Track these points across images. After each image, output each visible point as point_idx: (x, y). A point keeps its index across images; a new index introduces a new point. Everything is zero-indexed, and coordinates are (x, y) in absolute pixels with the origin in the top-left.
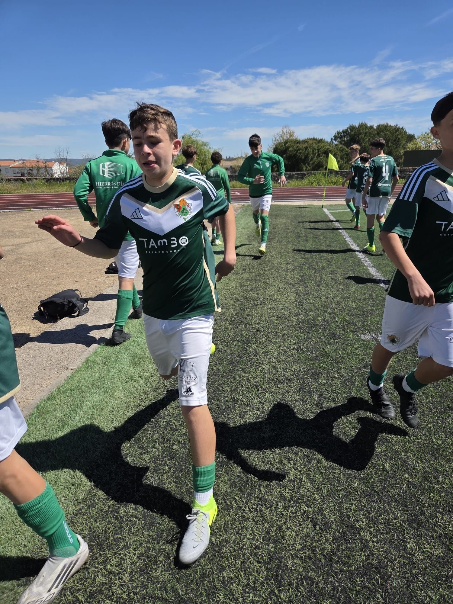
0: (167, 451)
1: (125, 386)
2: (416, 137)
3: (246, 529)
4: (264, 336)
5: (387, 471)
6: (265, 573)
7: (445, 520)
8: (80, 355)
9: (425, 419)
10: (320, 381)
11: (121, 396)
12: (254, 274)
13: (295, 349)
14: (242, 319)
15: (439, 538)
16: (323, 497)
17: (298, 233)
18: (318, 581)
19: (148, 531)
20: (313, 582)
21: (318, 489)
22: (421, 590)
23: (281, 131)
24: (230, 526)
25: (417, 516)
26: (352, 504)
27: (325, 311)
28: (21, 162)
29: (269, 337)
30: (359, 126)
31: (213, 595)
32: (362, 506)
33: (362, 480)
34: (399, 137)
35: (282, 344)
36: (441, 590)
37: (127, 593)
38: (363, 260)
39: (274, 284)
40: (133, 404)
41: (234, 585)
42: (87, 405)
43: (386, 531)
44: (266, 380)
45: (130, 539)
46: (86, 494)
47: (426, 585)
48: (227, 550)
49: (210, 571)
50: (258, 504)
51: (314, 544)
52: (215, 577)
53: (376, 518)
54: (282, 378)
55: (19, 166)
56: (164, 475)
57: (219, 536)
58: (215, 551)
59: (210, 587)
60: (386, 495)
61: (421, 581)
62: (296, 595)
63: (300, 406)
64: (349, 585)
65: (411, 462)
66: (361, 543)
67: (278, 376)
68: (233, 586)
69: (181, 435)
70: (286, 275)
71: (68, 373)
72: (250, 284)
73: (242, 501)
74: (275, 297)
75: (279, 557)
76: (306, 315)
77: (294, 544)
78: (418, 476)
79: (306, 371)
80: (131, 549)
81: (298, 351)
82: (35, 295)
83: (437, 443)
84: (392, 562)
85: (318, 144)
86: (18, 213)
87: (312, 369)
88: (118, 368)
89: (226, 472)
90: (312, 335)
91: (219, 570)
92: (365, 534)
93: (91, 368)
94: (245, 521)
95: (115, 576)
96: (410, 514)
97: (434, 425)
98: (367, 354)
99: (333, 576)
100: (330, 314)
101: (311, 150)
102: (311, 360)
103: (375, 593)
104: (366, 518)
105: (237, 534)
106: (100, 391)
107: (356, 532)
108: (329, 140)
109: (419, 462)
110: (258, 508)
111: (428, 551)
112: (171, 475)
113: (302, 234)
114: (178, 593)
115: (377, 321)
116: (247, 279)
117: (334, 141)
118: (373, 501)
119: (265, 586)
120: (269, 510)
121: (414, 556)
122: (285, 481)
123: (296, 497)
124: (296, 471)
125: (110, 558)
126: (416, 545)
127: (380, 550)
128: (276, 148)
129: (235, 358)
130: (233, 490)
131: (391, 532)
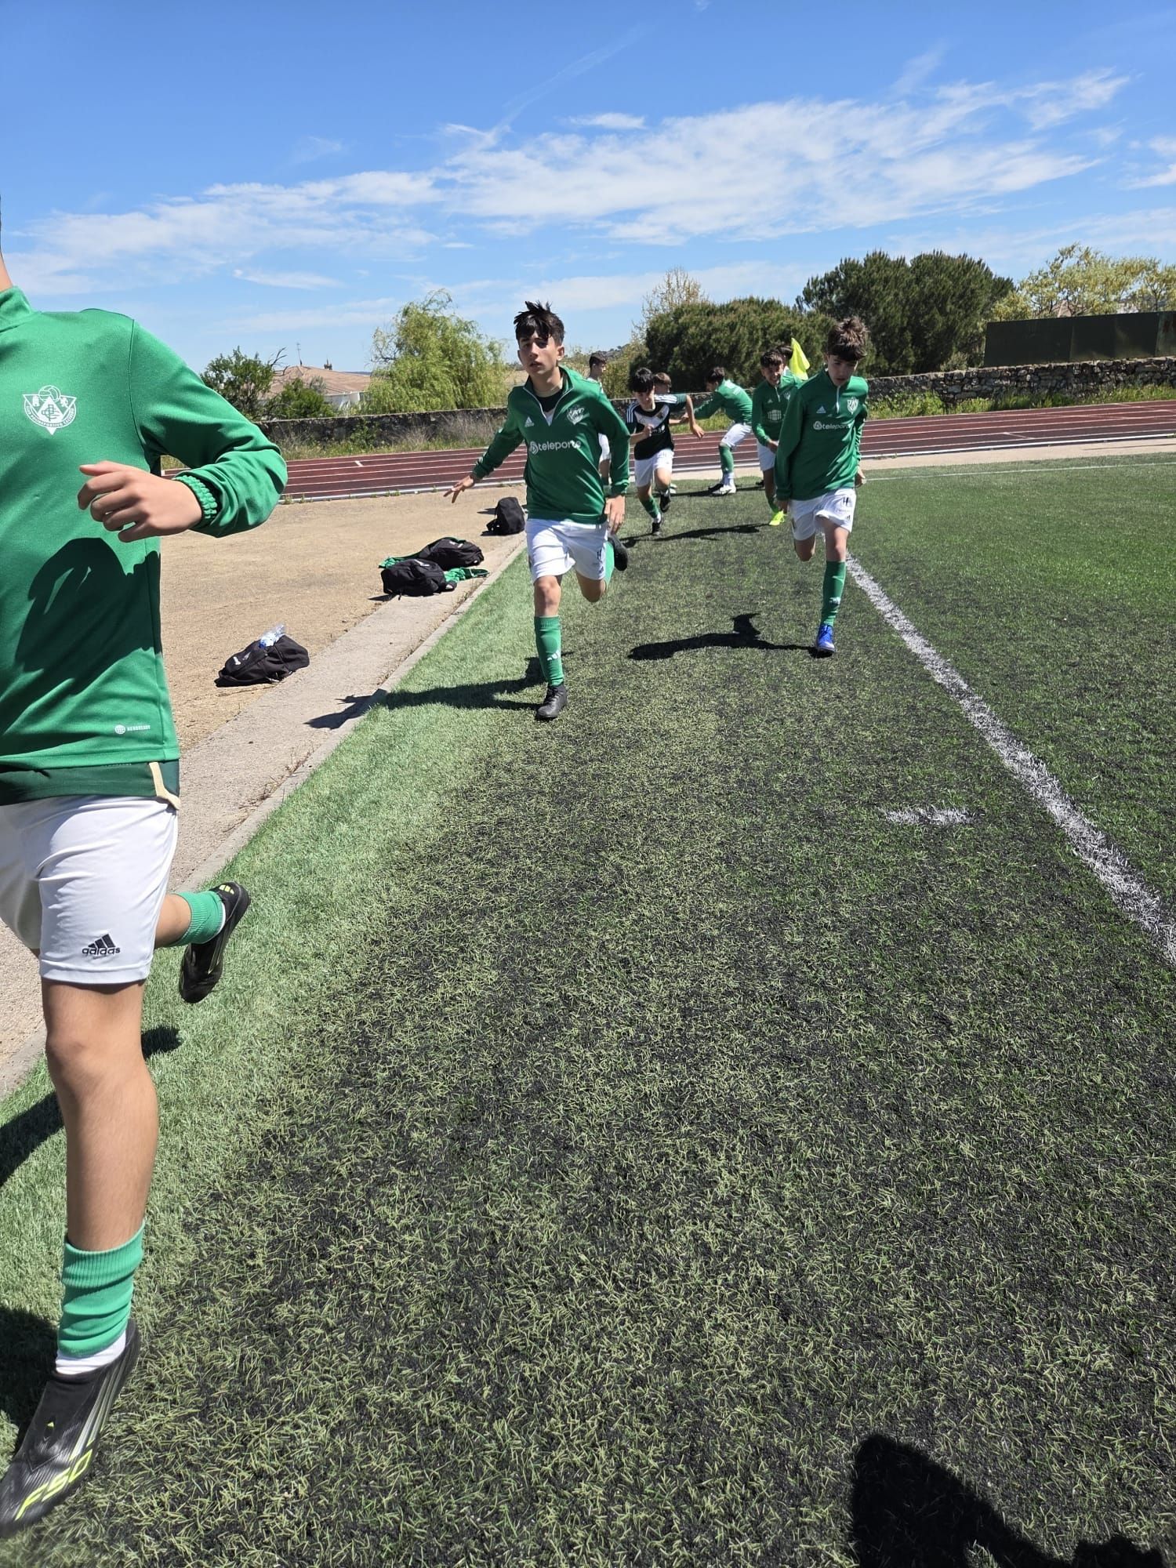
1: (280, 983)
2: (1017, 285)
3: (610, 1336)
4: (640, 829)
5: (965, 1161)
6: (663, 1445)
7: (1116, 1279)
10: (788, 938)
11: (271, 1009)
12: (608, 667)
13: (722, 859)
14: (582, 790)
15: (1104, 1324)
16: (805, 1238)
17: (718, 553)
18: (799, 1457)
20: (785, 1461)
21: (793, 1221)
22: (1062, 1462)
23: (665, 285)
24: (568, 1332)
25: (1046, 1271)
26: (878, 1253)
27: (796, 756)
29: (654, 831)
30: (867, 260)
31: (528, 1513)
32: (904, 1256)
33: (901, 1188)
34: (972, 286)
35: (688, 848)
36: (1111, 1456)
37: (304, 1525)
38: (889, 615)
39: (662, 691)
40: (303, 1029)
41: (583, 1483)
43: (969, 1315)
44: (650, 945)
45: (307, 1382)
46: (186, 1272)
47: (1072, 1448)
48: (562, 1394)
49: (519, 1452)
50: (637, 1269)
51: (786, 1363)
52: (532, 1465)
53: (941, 1284)
54: (690, 936)
56: (391, 1210)
57: (540, 1360)
58: (530, 1397)
59: (521, 1492)
60: (965, 1223)
61: (1062, 1440)
62: (744, 1498)
63: (739, 1007)
65: (1027, 1134)
67: (678, 931)
68: (580, 1487)
69: (431, 1102)
70: (693, 666)
72: (598, 696)
73: (597, 1265)
74: (666, 725)
75: (698, 1402)
76: (747, 768)
77: (733, 1366)
78: (1043, 1168)
79: (751, 916)
80: (311, 1410)
81: (728, 863)
83: (1091, 1081)
84: (985, 1396)
85: (763, 315)
87: (767, 909)
88: (258, 936)
89: (553, 1192)
90: (765, 821)
91: (543, 1448)
94: (606, 1314)
95: (270, 1483)
96: (1028, 1269)
97: (1083, 1036)
98: (905, 862)
99: (838, 1443)
100: (809, 762)
101: (746, 331)
102: (763, 885)
104: (915, 1286)
105: (584, 1350)
108: (792, 303)
109: (1046, 1132)
110: (638, 1279)
111: (1076, 1362)
113: (730, 555)
114: (438, 1516)
115: (929, 775)
116: (592, 682)
117: (805, 306)
118: (933, 1242)
119: (664, 1479)
120: (666, 1281)
121: (1041, 1375)
122: (706, 1205)
123: (735, 1243)
124: (732, 1178)
125: (256, 1437)
126: (1046, 1348)
127: (955, 1366)
128: (653, 329)
129: (566, 890)
130: (573, 1236)
131: (980, 1317)
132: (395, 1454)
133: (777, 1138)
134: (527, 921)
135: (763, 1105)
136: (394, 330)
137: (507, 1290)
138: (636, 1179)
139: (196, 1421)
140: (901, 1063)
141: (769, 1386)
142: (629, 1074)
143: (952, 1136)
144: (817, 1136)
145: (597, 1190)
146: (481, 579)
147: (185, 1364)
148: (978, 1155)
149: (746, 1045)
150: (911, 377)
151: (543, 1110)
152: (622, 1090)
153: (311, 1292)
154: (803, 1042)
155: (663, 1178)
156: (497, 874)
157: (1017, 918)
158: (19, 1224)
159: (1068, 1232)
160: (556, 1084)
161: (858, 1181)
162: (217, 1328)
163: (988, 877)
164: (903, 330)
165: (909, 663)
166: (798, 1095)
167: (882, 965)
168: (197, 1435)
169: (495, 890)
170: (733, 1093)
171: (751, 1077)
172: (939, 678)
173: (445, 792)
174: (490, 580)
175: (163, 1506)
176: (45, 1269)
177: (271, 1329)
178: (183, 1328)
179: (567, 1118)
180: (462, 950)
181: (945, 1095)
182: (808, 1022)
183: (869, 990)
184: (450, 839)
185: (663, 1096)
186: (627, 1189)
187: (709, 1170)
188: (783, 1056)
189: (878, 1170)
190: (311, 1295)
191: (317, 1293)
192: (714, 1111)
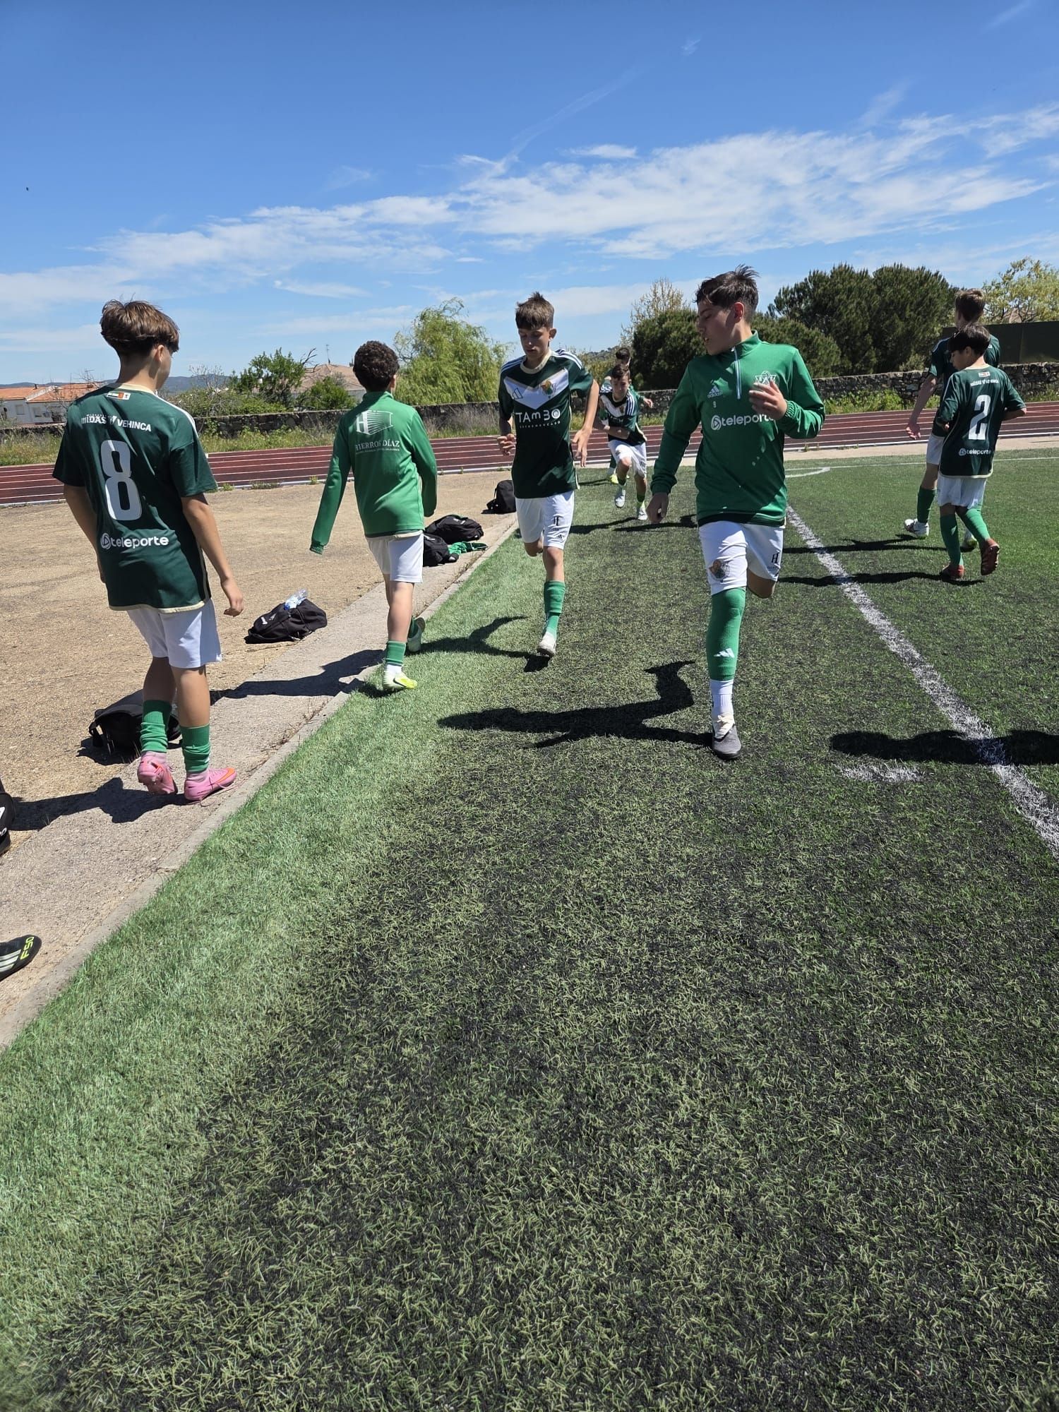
0: (389, 1059)
1: (291, 908)
3: (576, 1244)
5: (910, 1096)
6: (621, 1349)
7: (1052, 1211)
8: (187, 836)
9: (1000, 967)
10: (749, 883)
11: (282, 931)
12: (591, 633)
13: (690, 808)
15: (1038, 1255)
16: (759, 1161)
18: (748, 1366)
19: (345, 1254)
20: (735, 1369)
21: (748, 1144)
22: (997, 1384)
23: (652, 293)
24: (538, 1238)
25: (985, 1202)
26: (827, 1178)
27: (760, 716)
28: (50, 389)
29: (628, 780)
30: (833, 273)
31: (497, 1405)
32: (851, 1182)
33: (850, 1119)
34: (930, 294)
35: (659, 797)
36: (1043, 1382)
37: (294, 1405)
39: (639, 654)
40: (310, 950)
41: (548, 1379)
42: (201, 955)
43: (911, 1241)
44: (622, 884)
45: (302, 1273)
46: (199, 1167)
47: (1007, 1371)
48: (532, 1296)
49: (490, 1348)
50: (603, 1183)
51: (738, 1278)
52: (502, 1361)
53: (885, 1210)
54: (659, 878)
55: (45, 399)
56: (381, 1118)
57: (512, 1263)
58: (501, 1298)
59: (491, 1385)
60: (909, 1153)
61: (997, 1362)
62: (696, 1402)
63: (703, 944)
64: (823, 1375)
65: (969, 1072)
66: (851, 1271)
67: (648, 873)
68: (545, 1383)
69: (420, 1022)
70: (667, 632)
71: (157, 881)
73: (567, 1177)
75: (656, 1311)
77: (689, 1278)
78: (984, 1105)
79: (716, 861)
80: (304, 1298)
81: (695, 811)
82: (84, 699)
83: (1031, 1024)
84: (924, 1317)
86: (45, 509)
87: (730, 855)
88: (273, 865)
89: (528, 1108)
90: (730, 774)
91: (512, 1345)
92: (858, 1250)
93: (212, 867)
94: (573, 1224)
95: (265, 1364)
96: (968, 1199)
97: (1022, 982)
98: (859, 815)
99: (784, 1355)
100: (772, 721)
102: (727, 833)
103: (886, 1393)
104: (862, 1211)
105: (553, 1256)
106: (231, 920)
107: (838, 1245)
109: (987, 1071)
110: (604, 1192)
111: (1012, 1289)
112: (398, 1117)
114: (416, 1402)
117: (776, 313)
118: (878, 1170)
119: (622, 1380)
120: (629, 1195)
121: (978, 1300)
122: (668, 1127)
123: (694, 1163)
124: (692, 1102)
125: (255, 1320)
126: (983, 1275)
127: (897, 1287)
128: (639, 333)
129: (548, 832)
130: (545, 1149)
131: (922, 1243)
132: (378, 1343)
133: (735, 1067)
134: (512, 859)
135: (722, 1036)
136: (412, 332)
137: (485, 1197)
138: (604, 1099)
139: (203, 1302)
140: (852, 1001)
141: (722, 1299)
142: (600, 1002)
143: (898, 1071)
144: (772, 1067)
145: (568, 1108)
146: (480, 552)
147: (194, 1251)
148: (922, 1090)
149: (707, 979)
150: (872, 376)
151: (521, 1032)
152: (594, 1017)
153: (308, 1189)
154: (761, 978)
155: (629, 1100)
156: (486, 815)
157: (962, 870)
158: (54, 1116)
159: (1006, 1166)
160: (533, 1008)
161: (809, 1110)
162: (224, 1219)
163: (936, 831)
164: (865, 333)
165: (866, 633)
166: (756, 1028)
167: (836, 910)
168: (202, 1316)
169: (484, 830)
170: (695, 1024)
171: (712, 1010)
172: (893, 647)
173: (442, 741)
174: (489, 553)
175: (170, 1379)
176: (76, 1158)
177: (270, 1223)
178: (194, 1217)
179: (543, 1040)
180: (453, 884)
181: (892, 1033)
182: (766, 960)
183: (822, 932)
184: (445, 783)
185: (631, 1023)
186: (595, 1108)
187: (671, 1094)
188: (742, 991)
189: (829, 1101)
190: (308, 1192)
191: (313, 1191)
192: (677, 1039)
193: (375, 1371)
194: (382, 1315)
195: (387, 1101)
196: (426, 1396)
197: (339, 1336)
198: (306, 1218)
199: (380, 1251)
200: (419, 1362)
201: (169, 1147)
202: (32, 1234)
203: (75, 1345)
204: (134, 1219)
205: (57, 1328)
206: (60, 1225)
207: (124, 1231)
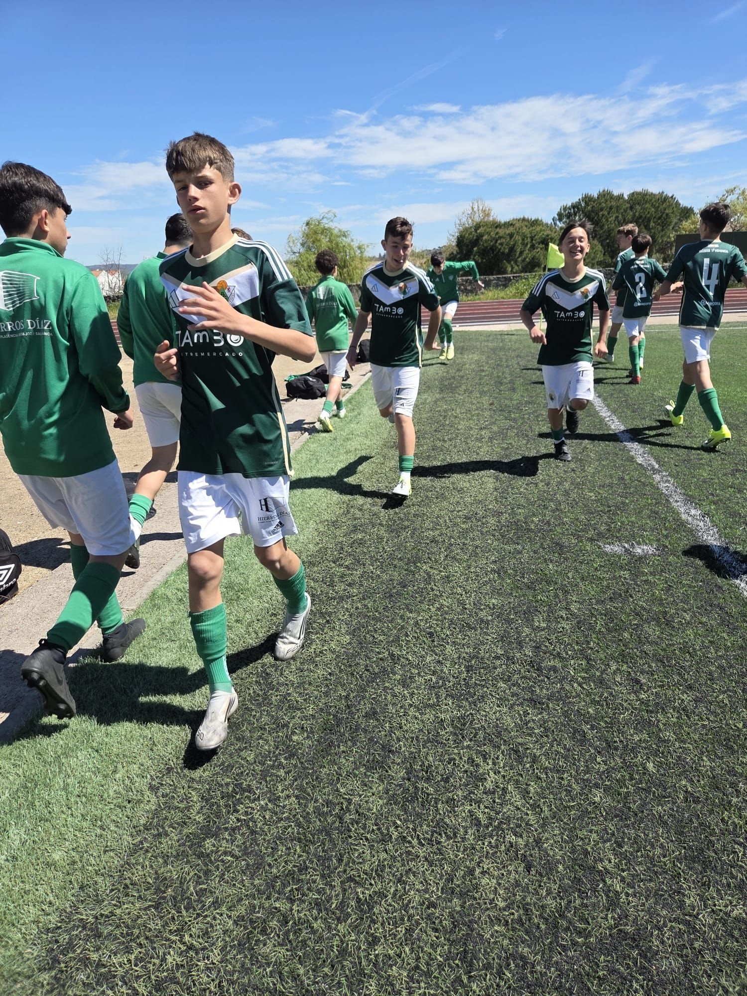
0: (283, 744)
3: (414, 874)
4: (443, 550)
5: (649, 775)
6: (446, 947)
8: (141, 586)
9: (714, 686)
10: (537, 624)
12: (425, 447)
13: (495, 571)
14: (406, 523)
15: (740, 887)
16: (543, 819)
17: (498, 377)
18: (535, 961)
19: (252, 878)
20: (526, 963)
21: (535, 807)
22: (709, 976)
23: (470, 209)
24: (387, 870)
25: (702, 850)
26: (591, 831)
27: (545, 507)
29: (452, 551)
30: (599, 196)
31: (359, 985)
32: (608, 834)
33: (607, 789)
34: (667, 211)
35: (473, 563)
36: (743, 976)
37: (217, 982)
38: (608, 419)
41: (394, 968)
43: (650, 876)
44: (447, 624)
45: (222, 891)
46: (150, 816)
47: (717, 968)
48: (383, 909)
49: (354, 945)
50: (433, 832)
52: (362, 954)
53: (631, 854)
54: (473, 620)
56: (278, 784)
57: (369, 886)
58: (362, 910)
59: (355, 971)
60: (648, 815)
61: (710, 962)
62: (498, 985)
63: (504, 667)
64: (587, 968)
65: (692, 759)
66: (607, 896)
67: (466, 616)
68: (392, 970)
69: (305, 718)
70: (480, 448)
73: (408, 828)
75: (470, 921)
76: (513, 514)
77: (493, 899)
78: (702, 782)
79: (513, 608)
80: (224, 909)
81: (499, 574)
83: (735, 726)
84: (659, 929)
85: (531, 229)
87: (524, 604)
89: (381, 779)
90: (523, 548)
91: (369, 944)
92: (613, 881)
93: (159, 608)
94: (412, 860)
95: (197, 953)
96: (690, 848)
97: (730, 696)
98: (614, 578)
99: (560, 954)
100: (553, 511)
101: (520, 238)
102: (521, 589)
103: (631, 981)
104: (615, 855)
105: (398, 882)
106: (172, 645)
107: (598, 878)
109: (704, 758)
110: (434, 839)
111: (721, 910)
112: (289, 784)
113: (505, 378)
114: (302, 982)
115: (632, 522)
117: (558, 223)
118: (627, 826)
119: (446, 969)
120: (451, 841)
121: (697, 918)
122: (479, 793)
123: (497, 819)
124: (496, 777)
125: (189, 923)
126: (701, 900)
127: (640, 908)
128: (461, 236)
129: (395, 587)
130: (392, 808)
131: (658, 877)
132: (275, 940)
133: (526, 753)
134: (369, 605)
135: (517, 731)
136: (301, 235)
137: (350, 840)
138: (434, 774)
139: (153, 910)
142: (431, 706)
143: (642, 757)
145: (409, 780)
147: (147, 874)
148: (658, 771)
149: (507, 692)
151: (376, 726)
152: (427, 716)
153: (227, 833)
154: (544, 691)
155: (452, 774)
156: (351, 574)
157: (688, 618)
158: (50, 780)
159: (717, 825)
160: (384, 709)
161: (578, 783)
162: (168, 853)
163: (669, 590)
165: (620, 450)
166: (541, 726)
167: (598, 644)
168: (153, 919)
169: (350, 585)
170: (498, 722)
171: (510, 713)
172: (640, 460)
173: (321, 522)
174: (353, 390)
175: (131, 963)
176: (64, 809)
177: (200, 856)
178: (147, 851)
179: (391, 732)
180: (328, 622)
181: (637, 730)
182: (548, 678)
183: (588, 660)
184: (323, 551)
186: (428, 780)
187: (481, 771)
188: (531, 700)
189: (592, 777)
190: (226, 835)
191: (230, 835)
192: (485, 733)
193: (273, 960)
194: (278, 921)
195: (282, 773)
196: (309, 978)
197: (248, 936)
198: (225, 853)
199: (277, 877)
200: (304, 954)
201: (129, 802)
202: (34, 861)
203: (64, 938)
204: (105, 852)
205: (52, 926)
206: (54, 855)
207: (98, 860)
